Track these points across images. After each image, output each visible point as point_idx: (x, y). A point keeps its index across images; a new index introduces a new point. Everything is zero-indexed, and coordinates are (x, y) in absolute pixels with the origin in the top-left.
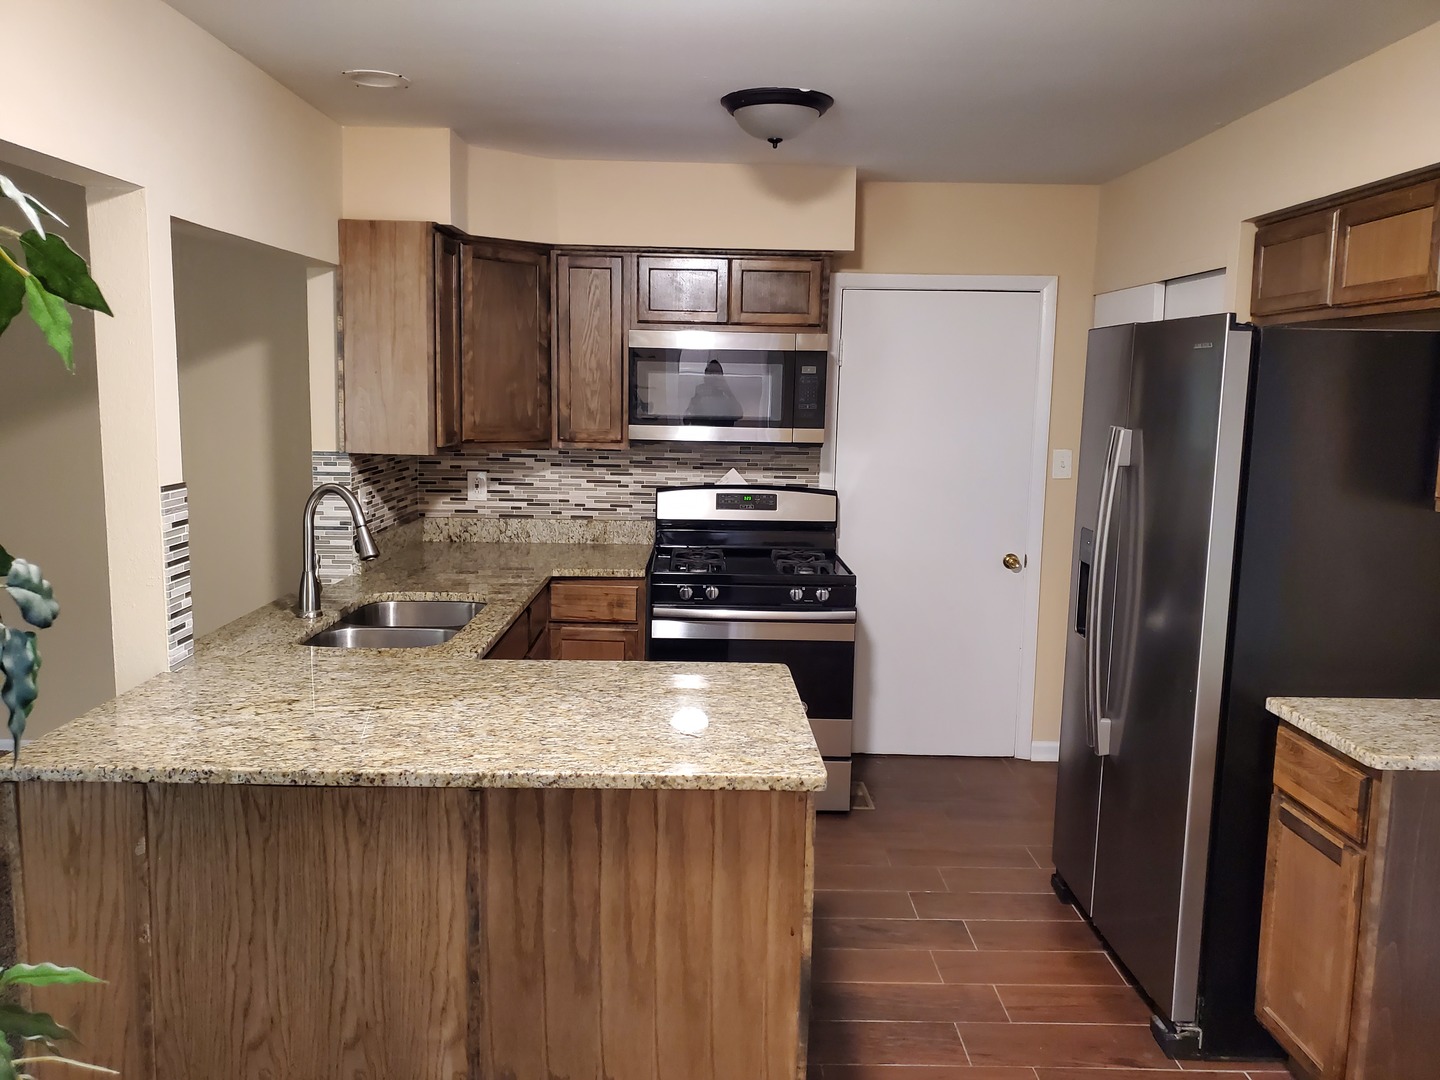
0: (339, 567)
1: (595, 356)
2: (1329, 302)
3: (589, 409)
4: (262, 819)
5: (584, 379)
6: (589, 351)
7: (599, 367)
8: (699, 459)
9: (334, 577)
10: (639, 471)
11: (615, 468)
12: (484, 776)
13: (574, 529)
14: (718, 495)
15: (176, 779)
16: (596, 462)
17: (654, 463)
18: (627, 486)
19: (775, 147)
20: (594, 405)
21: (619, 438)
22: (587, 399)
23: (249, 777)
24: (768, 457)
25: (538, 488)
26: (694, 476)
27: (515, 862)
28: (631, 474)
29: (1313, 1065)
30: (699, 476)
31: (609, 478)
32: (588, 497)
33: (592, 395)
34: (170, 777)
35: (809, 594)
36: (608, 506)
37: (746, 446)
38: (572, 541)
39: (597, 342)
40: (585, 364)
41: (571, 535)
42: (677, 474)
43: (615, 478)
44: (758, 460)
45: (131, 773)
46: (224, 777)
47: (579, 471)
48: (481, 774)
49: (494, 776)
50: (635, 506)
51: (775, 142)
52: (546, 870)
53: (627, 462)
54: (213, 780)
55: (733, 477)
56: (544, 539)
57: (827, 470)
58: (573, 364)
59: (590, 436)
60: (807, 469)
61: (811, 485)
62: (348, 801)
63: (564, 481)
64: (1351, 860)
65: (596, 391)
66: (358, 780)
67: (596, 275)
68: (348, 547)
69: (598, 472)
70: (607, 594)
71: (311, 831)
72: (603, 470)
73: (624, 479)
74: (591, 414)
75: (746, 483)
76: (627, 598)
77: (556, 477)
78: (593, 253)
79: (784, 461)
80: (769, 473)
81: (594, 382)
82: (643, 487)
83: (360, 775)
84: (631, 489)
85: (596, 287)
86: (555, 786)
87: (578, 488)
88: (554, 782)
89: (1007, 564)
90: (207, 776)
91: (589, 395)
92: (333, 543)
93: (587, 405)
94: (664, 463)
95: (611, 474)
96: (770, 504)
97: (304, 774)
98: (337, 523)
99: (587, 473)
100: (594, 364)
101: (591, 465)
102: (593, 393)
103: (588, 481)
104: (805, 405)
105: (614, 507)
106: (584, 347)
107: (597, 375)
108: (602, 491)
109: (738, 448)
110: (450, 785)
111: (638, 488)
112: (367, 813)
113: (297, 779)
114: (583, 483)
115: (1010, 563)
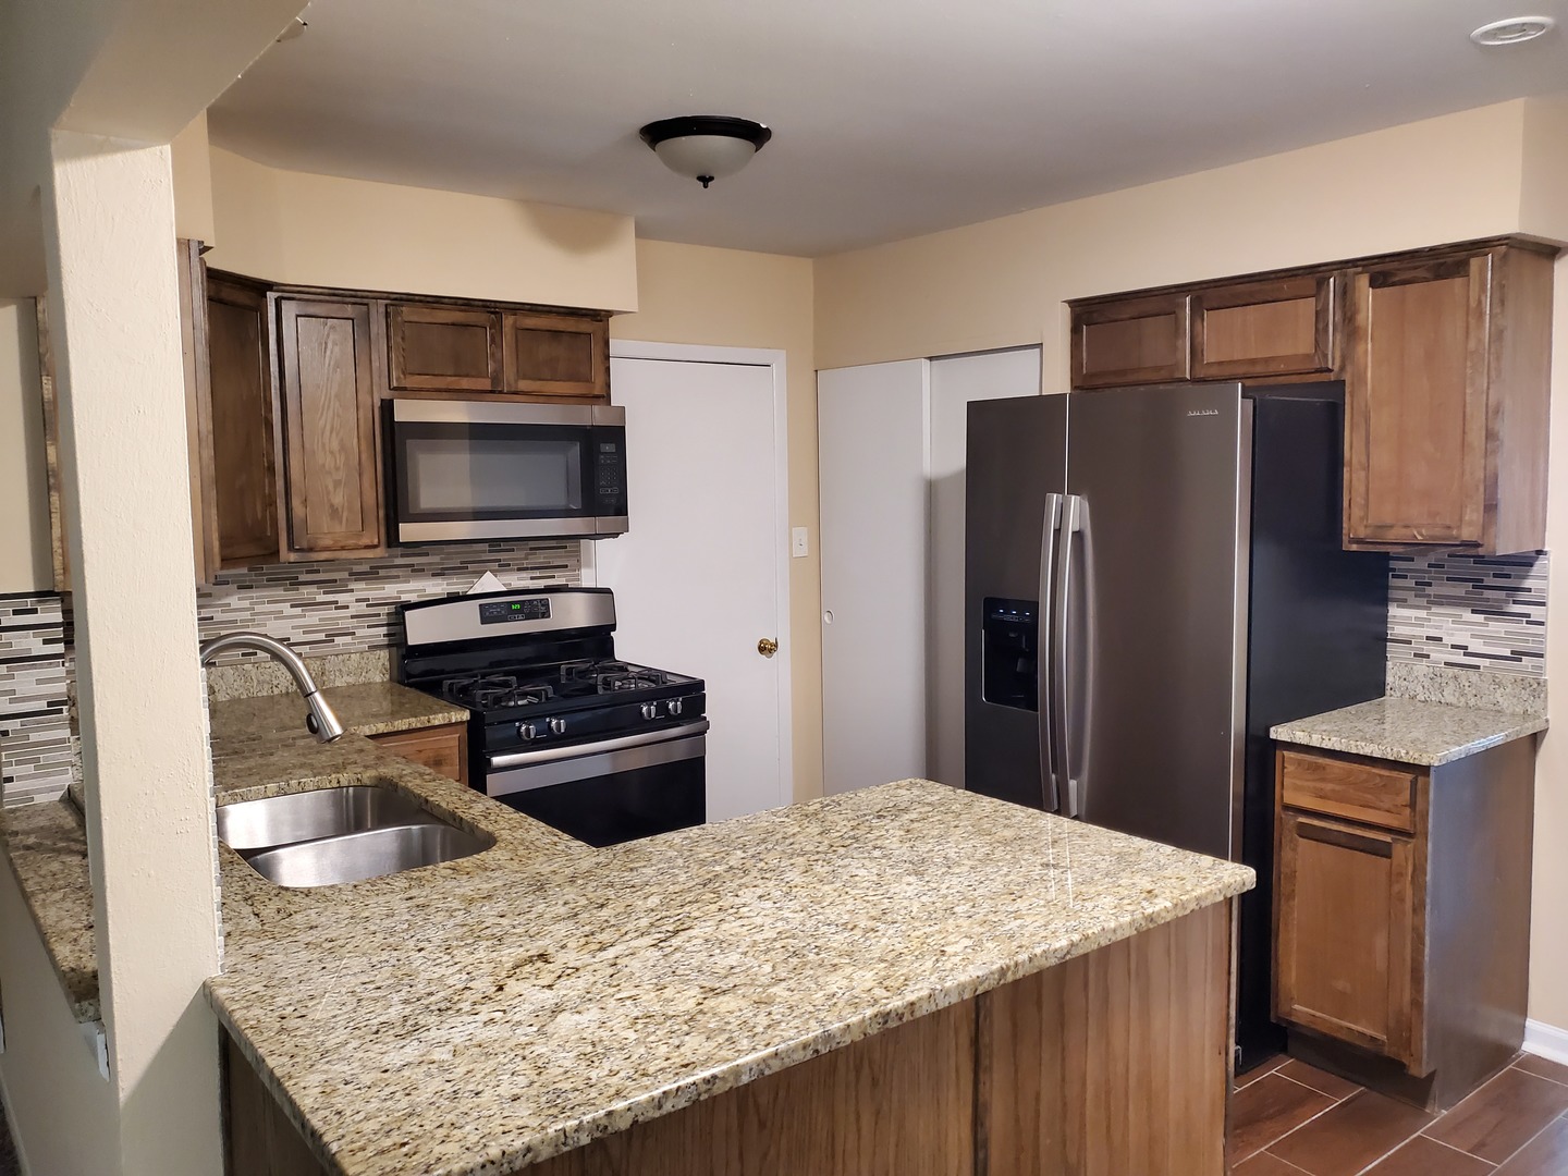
0: (48, 775)
1: (337, 435)
2: (1188, 377)
3: (332, 506)
4: (762, 1125)
5: (324, 465)
6: (328, 428)
7: (343, 448)
8: (438, 564)
9: (39, 791)
10: (362, 585)
11: (330, 585)
12: (1008, 968)
13: (279, 674)
14: (480, 605)
15: (668, 1107)
16: (303, 578)
17: (382, 573)
18: (347, 607)
19: (705, 187)
20: (338, 499)
21: (376, 542)
22: (328, 493)
23: (761, 1067)
24: (521, 554)
25: (221, 623)
26: (433, 585)
27: (1016, 1071)
28: (352, 591)
29: (1373, 1039)
30: (438, 585)
31: (321, 598)
32: (293, 628)
33: (335, 488)
34: (660, 1107)
35: (662, 709)
36: (322, 636)
37: (495, 543)
38: (276, 691)
39: (338, 416)
40: (324, 445)
41: (275, 682)
42: (414, 585)
43: (330, 598)
44: (509, 559)
45: (605, 1122)
46: (731, 1078)
47: (279, 593)
48: (1004, 966)
49: (1016, 965)
50: (359, 633)
51: (705, 180)
52: (1043, 1068)
53: (345, 575)
54: (719, 1088)
55: (489, 582)
56: (236, 694)
57: (589, 566)
58: (307, 445)
59: (336, 541)
60: (567, 566)
61: (571, 584)
62: (862, 1059)
63: (258, 608)
64: (1401, 851)
65: (340, 481)
66: (886, 1022)
67: (332, 327)
68: (63, 741)
69: (306, 592)
70: (420, 751)
71: (820, 1118)
72: (313, 589)
73: (342, 598)
74: (334, 512)
75: (505, 589)
76: (448, 751)
77: (246, 604)
78: (327, 298)
79: (540, 558)
80: (524, 574)
81: (337, 469)
82: (368, 606)
83: (888, 1014)
84: (352, 611)
85: (335, 344)
86: (1068, 957)
87: (279, 616)
88: (1068, 953)
89: (762, 649)
90: (709, 1087)
91: (331, 487)
92: (34, 737)
93: (329, 500)
94: (394, 572)
95: (325, 593)
96: (540, 611)
97: (828, 1037)
98: (42, 705)
99: (291, 595)
100: (335, 445)
101: (296, 583)
102: (337, 483)
103: (292, 606)
104: (606, 490)
105: (330, 638)
106: (322, 422)
107: (341, 460)
108: (313, 618)
109: (486, 546)
110: (978, 993)
111: (362, 608)
112: (880, 1067)
113: (819, 1047)
114: (286, 608)
115: (766, 648)
